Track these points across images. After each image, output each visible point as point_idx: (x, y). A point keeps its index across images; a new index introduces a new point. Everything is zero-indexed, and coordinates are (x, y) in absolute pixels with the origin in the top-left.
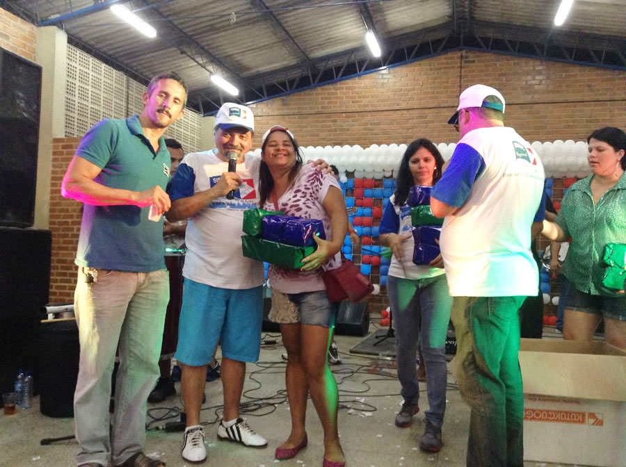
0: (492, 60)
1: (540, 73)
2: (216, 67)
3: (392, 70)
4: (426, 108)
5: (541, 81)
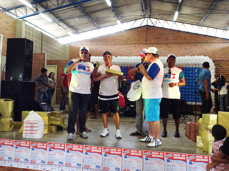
5: (171, 36)
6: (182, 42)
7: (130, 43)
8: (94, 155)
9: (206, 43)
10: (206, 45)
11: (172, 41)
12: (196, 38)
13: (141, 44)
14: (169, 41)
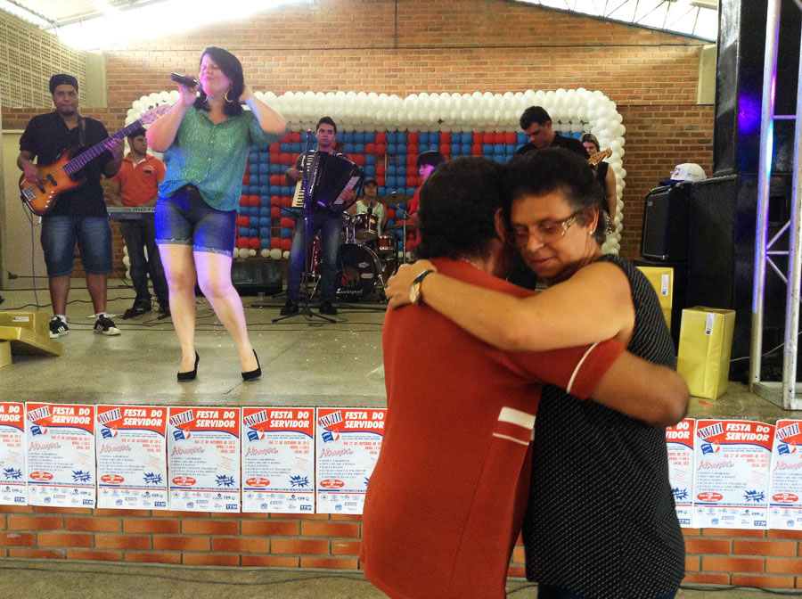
6: (521, 43)
7: (334, 45)
8: (137, 438)
9: (604, 45)
10: (602, 54)
11: (485, 38)
12: (569, 28)
13: (378, 48)
14: (477, 41)
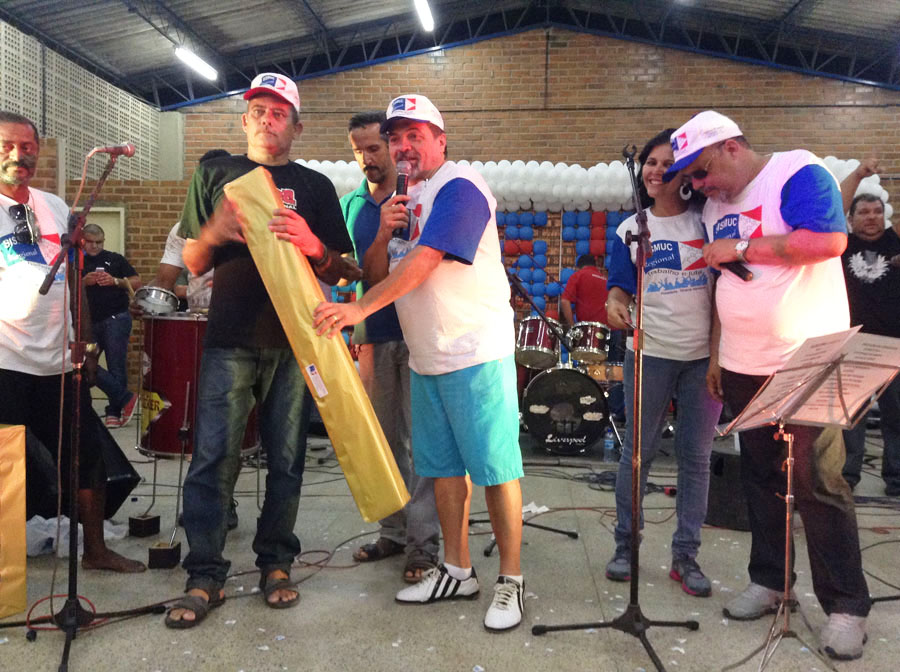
0: (590, 44)
1: (654, 64)
2: (182, 35)
3: (449, 52)
4: (499, 110)
5: (655, 76)
6: (705, 101)
10: (811, 117)
11: (659, 97)
